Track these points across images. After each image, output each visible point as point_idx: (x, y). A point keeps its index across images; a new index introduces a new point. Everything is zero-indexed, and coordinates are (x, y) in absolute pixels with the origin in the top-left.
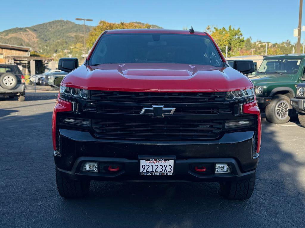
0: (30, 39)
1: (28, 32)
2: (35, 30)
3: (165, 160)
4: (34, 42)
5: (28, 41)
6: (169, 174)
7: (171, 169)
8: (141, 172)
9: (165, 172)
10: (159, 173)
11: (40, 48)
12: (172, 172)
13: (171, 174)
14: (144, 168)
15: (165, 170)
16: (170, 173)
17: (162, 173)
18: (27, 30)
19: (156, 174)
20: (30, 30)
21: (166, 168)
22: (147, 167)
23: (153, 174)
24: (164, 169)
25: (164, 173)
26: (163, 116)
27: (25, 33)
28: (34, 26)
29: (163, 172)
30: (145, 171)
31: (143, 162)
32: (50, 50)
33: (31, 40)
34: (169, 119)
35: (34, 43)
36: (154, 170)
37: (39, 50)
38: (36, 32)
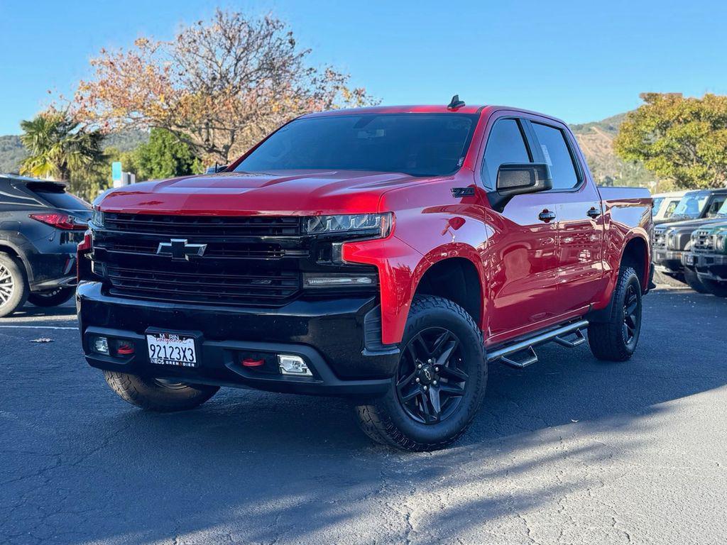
0: (598, 148)
1: (596, 133)
2: (611, 128)
3: (181, 338)
4: (607, 155)
5: (592, 154)
6: (189, 365)
7: (191, 355)
8: (150, 357)
9: (185, 360)
10: (175, 361)
11: (619, 169)
12: (195, 361)
13: (193, 365)
14: (154, 351)
15: (184, 356)
16: (191, 363)
17: (179, 362)
18: (594, 128)
19: (171, 363)
20: (599, 129)
21: (184, 352)
22: (157, 349)
23: (167, 363)
24: (182, 354)
25: (182, 362)
26: (187, 258)
27: (587, 137)
28: (610, 119)
29: (181, 360)
30: (155, 356)
31: (151, 340)
32: (642, 174)
33: (600, 151)
34: (197, 264)
35: (606, 158)
36: (168, 356)
37: (617, 175)
38: (612, 131)
